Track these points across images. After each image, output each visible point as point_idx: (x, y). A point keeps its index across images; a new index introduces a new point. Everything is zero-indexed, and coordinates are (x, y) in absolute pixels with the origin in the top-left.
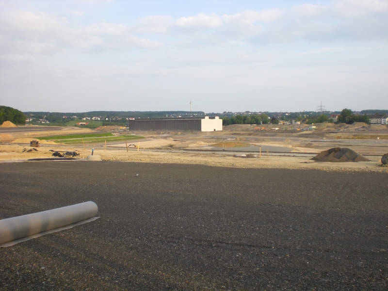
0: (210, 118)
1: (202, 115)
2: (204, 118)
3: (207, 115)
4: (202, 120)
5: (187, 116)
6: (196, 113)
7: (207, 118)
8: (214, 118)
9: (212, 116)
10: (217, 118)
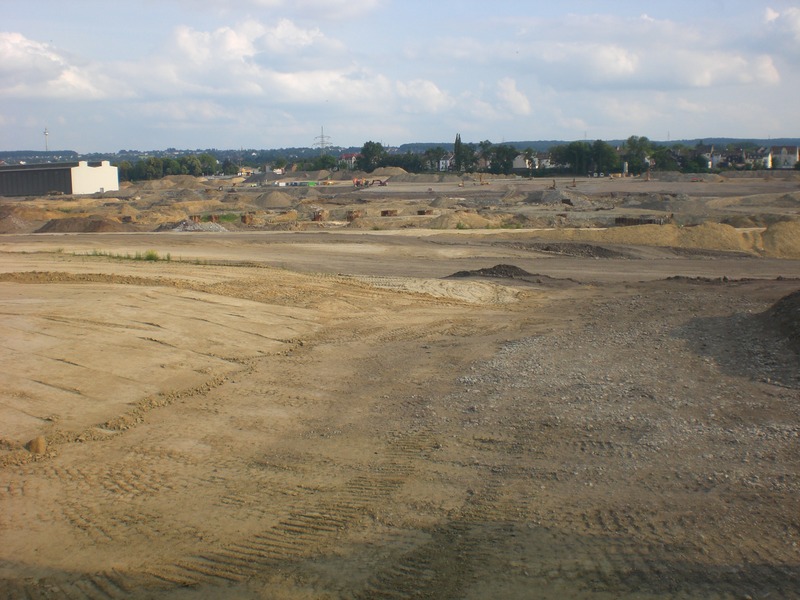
0: (90, 165)
1: (71, 159)
2: (77, 165)
3: (84, 158)
4: (73, 169)
5: (38, 160)
6: (58, 153)
7: (83, 164)
8: (99, 164)
9: (95, 161)
10: (106, 164)
